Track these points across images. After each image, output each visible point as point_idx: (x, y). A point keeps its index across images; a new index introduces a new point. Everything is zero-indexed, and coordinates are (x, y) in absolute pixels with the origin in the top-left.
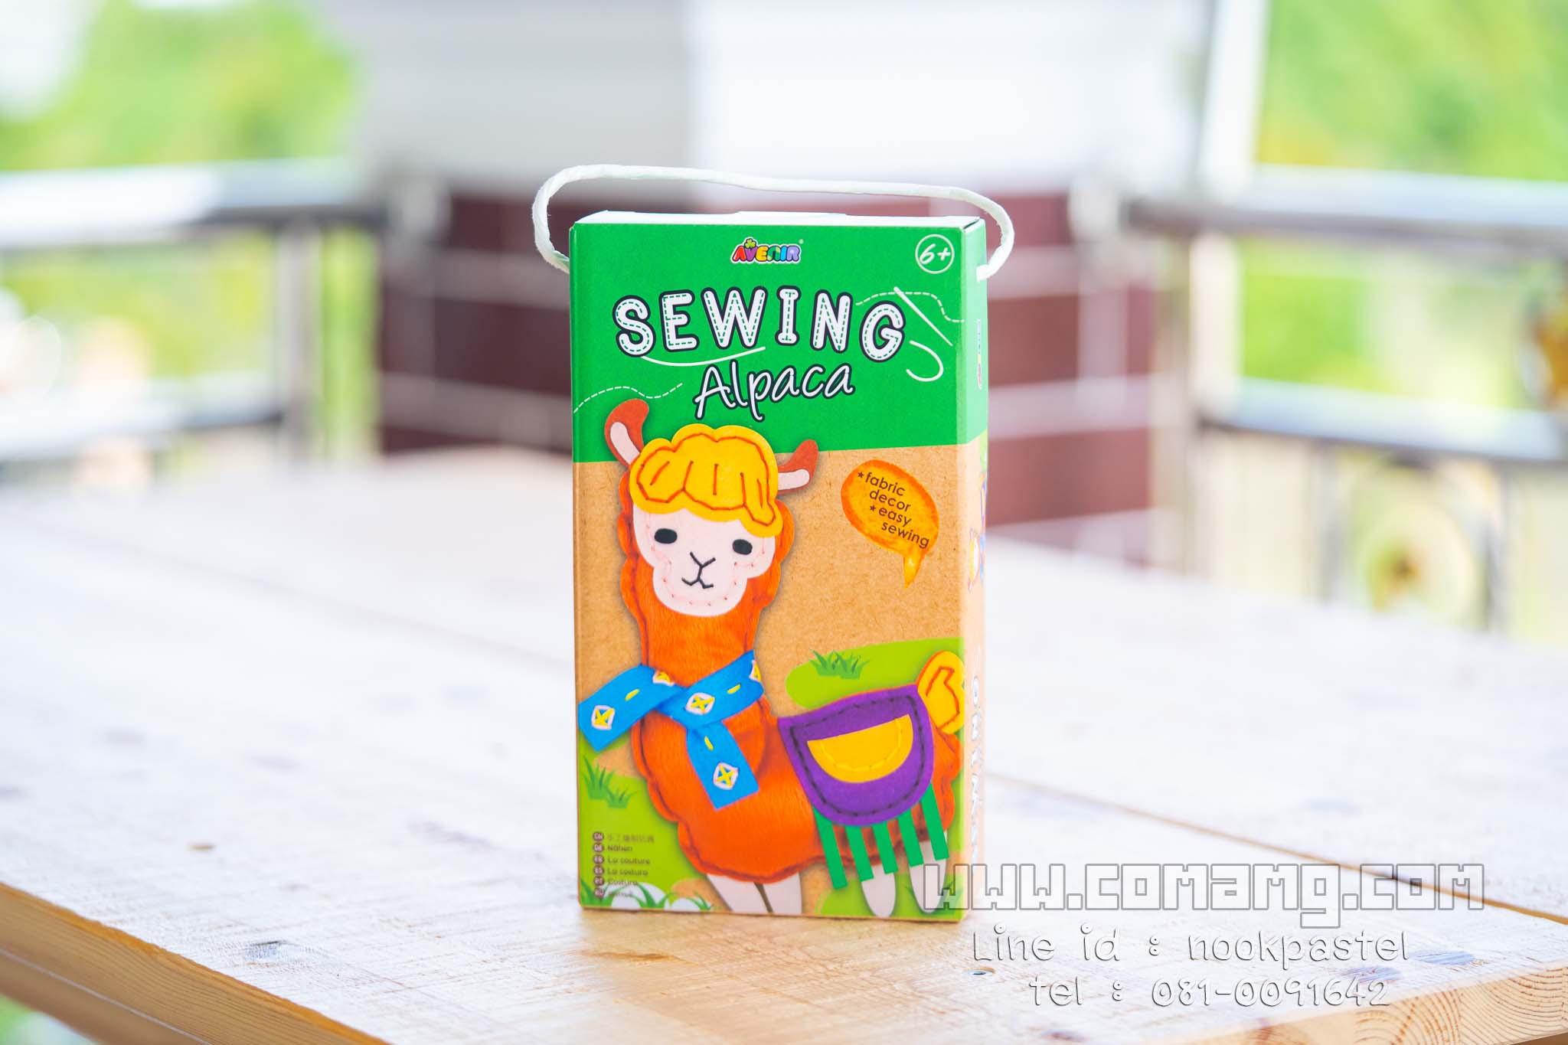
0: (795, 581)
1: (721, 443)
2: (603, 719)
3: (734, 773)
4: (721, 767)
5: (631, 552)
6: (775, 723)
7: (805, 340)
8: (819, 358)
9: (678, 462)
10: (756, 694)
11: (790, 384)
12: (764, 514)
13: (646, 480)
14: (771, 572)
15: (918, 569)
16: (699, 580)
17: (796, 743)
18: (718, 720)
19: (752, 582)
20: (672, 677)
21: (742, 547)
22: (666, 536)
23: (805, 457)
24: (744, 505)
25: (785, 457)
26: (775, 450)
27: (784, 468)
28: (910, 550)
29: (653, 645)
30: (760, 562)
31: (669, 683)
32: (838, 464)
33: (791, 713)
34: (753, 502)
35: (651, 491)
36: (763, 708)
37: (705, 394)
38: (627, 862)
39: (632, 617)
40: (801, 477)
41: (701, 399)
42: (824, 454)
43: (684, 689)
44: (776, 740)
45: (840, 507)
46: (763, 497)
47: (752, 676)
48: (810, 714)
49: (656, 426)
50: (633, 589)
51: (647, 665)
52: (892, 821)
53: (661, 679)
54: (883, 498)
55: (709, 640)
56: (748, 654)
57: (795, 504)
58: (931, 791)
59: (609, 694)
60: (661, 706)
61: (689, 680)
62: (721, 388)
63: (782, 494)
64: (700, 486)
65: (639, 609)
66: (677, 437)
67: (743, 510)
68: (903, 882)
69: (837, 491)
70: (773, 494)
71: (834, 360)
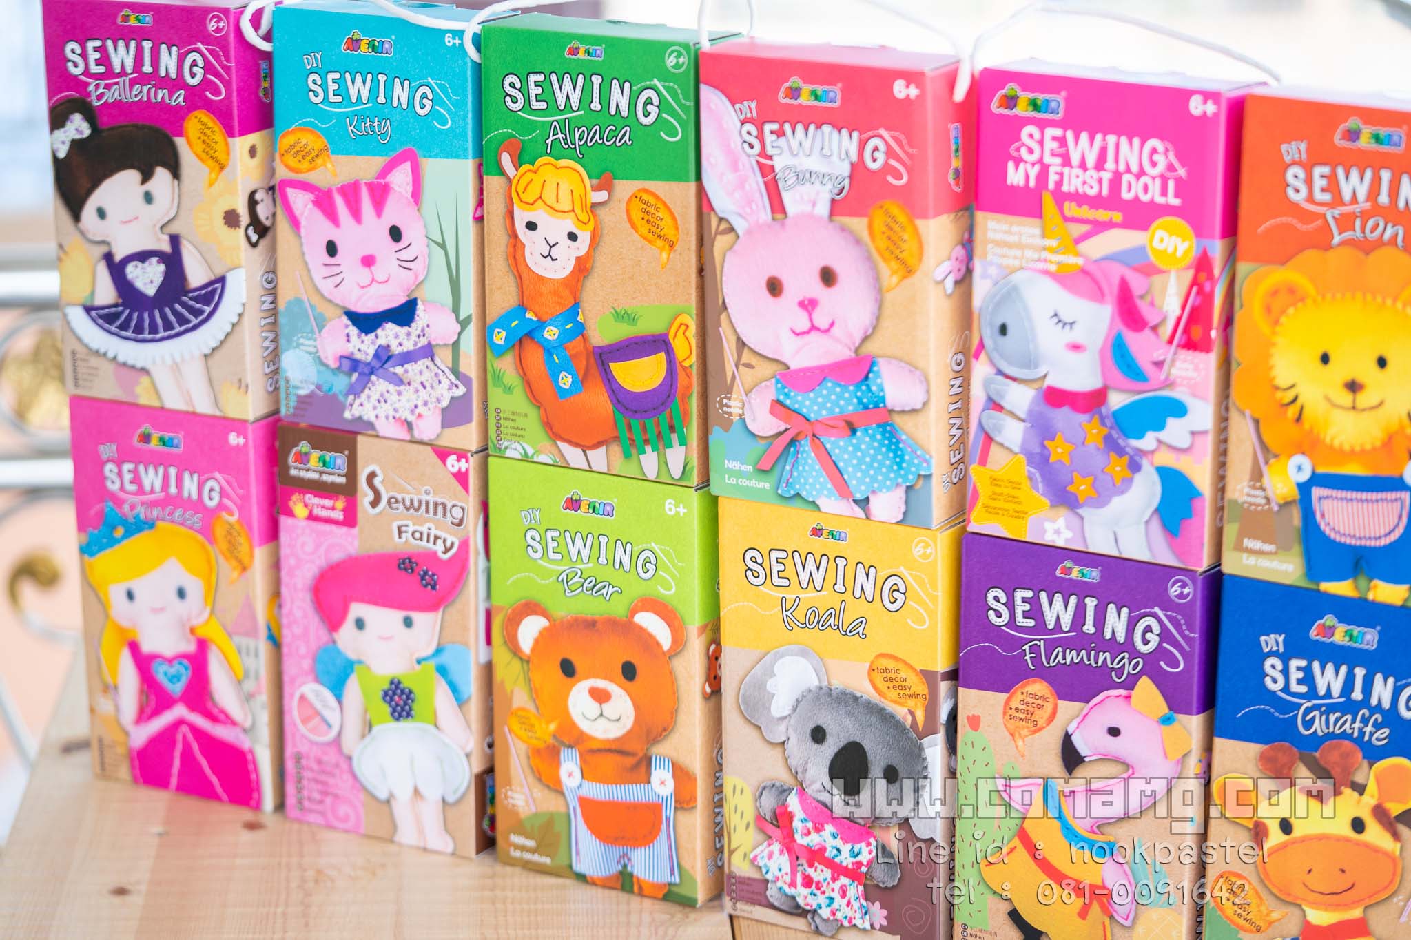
0: (602, 261)
1: (561, 171)
2: (499, 337)
3: (570, 379)
4: (563, 374)
5: (514, 235)
6: (591, 349)
7: (605, 109)
8: (613, 121)
9: (538, 180)
10: (580, 330)
11: (597, 136)
12: (584, 217)
13: (520, 190)
14: (588, 253)
15: (668, 259)
16: (549, 255)
17: (603, 365)
18: (562, 344)
19: (578, 259)
20: (536, 316)
21: (572, 237)
22: (531, 226)
23: (605, 182)
24: (573, 211)
25: (595, 181)
26: (590, 177)
27: (596, 189)
28: (664, 247)
29: (526, 293)
30: (582, 247)
31: (535, 319)
32: (625, 188)
33: (601, 344)
34: (578, 210)
35: (523, 197)
36: (585, 339)
37: (551, 138)
38: (514, 428)
39: (514, 274)
40: (602, 196)
41: (549, 141)
42: (616, 182)
43: (542, 323)
44: (592, 360)
45: (625, 216)
46: (584, 206)
47: (579, 319)
48: (610, 345)
49: (526, 157)
50: (515, 257)
51: (523, 307)
52: (656, 418)
53: (529, 315)
54: (648, 213)
55: (556, 293)
56: (576, 305)
57: (601, 212)
58: (677, 400)
59: (503, 322)
60: (530, 332)
61: (544, 318)
62: (560, 136)
63: (594, 205)
64: (549, 197)
65: (518, 271)
66: (537, 163)
67: (572, 214)
68: (662, 459)
69: (623, 205)
70: (589, 205)
71: (622, 122)
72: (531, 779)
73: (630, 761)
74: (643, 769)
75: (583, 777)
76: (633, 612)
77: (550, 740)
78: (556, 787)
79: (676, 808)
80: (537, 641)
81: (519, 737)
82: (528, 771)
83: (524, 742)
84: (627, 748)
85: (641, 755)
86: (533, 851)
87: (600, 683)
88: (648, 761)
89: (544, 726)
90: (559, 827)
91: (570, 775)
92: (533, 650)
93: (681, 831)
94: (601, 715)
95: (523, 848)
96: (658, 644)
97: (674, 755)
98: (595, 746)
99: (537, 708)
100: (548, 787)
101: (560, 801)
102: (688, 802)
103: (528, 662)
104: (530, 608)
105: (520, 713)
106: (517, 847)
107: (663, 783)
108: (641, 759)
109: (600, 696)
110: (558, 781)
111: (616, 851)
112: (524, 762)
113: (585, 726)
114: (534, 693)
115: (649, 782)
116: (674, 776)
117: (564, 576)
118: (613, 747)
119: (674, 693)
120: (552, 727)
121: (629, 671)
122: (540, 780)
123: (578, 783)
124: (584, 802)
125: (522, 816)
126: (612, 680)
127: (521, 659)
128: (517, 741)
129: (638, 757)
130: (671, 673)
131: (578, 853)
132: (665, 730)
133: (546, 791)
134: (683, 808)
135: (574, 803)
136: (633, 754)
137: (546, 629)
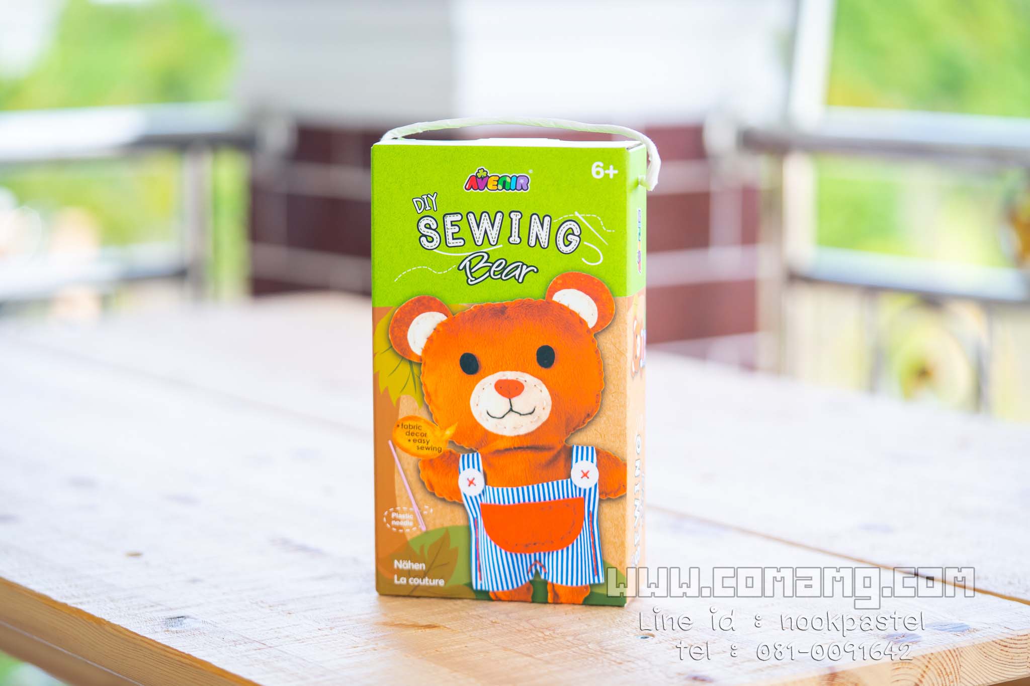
72: (421, 494)
73: (547, 455)
74: (562, 462)
75: (486, 483)
76: (553, 289)
77: (445, 447)
78: (454, 498)
79: (600, 500)
80: (430, 339)
81: (406, 450)
82: (417, 486)
83: (413, 454)
84: (541, 443)
85: (559, 447)
86: (422, 575)
87: (510, 375)
88: (567, 454)
89: (438, 433)
90: (458, 542)
91: (471, 483)
92: (425, 350)
93: (607, 525)
94: (511, 410)
95: (409, 574)
96: (582, 322)
97: (599, 442)
98: (501, 445)
99: (431, 414)
100: (443, 500)
101: (458, 513)
102: (616, 493)
103: (419, 365)
104: (424, 304)
105: (407, 423)
106: (401, 573)
107: (585, 475)
108: (559, 453)
109: (509, 390)
110: (457, 491)
111: (527, 559)
112: (413, 478)
113: (489, 425)
114: (426, 398)
115: (569, 476)
116: (599, 466)
117: (467, 262)
118: (525, 444)
119: (601, 374)
120: (449, 432)
121: (546, 357)
122: (434, 494)
123: (480, 491)
124: (488, 511)
125: (409, 538)
126: (524, 370)
127: (411, 362)
128: (405, 455)
129: (555, 452)
130: (597, 352)
131: (478, 568)
132: (588, 416)
133: (440, 505)
134: (609, 499)
135: (474, 513)
136: (550, 449)
137: (442, 324)
